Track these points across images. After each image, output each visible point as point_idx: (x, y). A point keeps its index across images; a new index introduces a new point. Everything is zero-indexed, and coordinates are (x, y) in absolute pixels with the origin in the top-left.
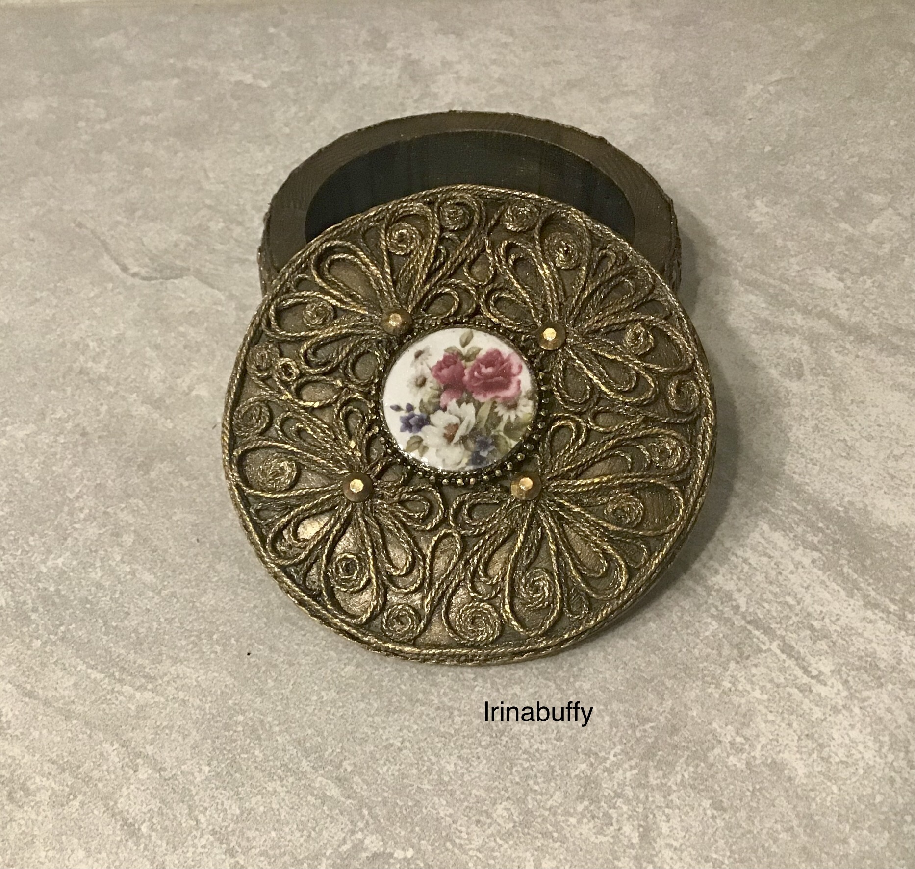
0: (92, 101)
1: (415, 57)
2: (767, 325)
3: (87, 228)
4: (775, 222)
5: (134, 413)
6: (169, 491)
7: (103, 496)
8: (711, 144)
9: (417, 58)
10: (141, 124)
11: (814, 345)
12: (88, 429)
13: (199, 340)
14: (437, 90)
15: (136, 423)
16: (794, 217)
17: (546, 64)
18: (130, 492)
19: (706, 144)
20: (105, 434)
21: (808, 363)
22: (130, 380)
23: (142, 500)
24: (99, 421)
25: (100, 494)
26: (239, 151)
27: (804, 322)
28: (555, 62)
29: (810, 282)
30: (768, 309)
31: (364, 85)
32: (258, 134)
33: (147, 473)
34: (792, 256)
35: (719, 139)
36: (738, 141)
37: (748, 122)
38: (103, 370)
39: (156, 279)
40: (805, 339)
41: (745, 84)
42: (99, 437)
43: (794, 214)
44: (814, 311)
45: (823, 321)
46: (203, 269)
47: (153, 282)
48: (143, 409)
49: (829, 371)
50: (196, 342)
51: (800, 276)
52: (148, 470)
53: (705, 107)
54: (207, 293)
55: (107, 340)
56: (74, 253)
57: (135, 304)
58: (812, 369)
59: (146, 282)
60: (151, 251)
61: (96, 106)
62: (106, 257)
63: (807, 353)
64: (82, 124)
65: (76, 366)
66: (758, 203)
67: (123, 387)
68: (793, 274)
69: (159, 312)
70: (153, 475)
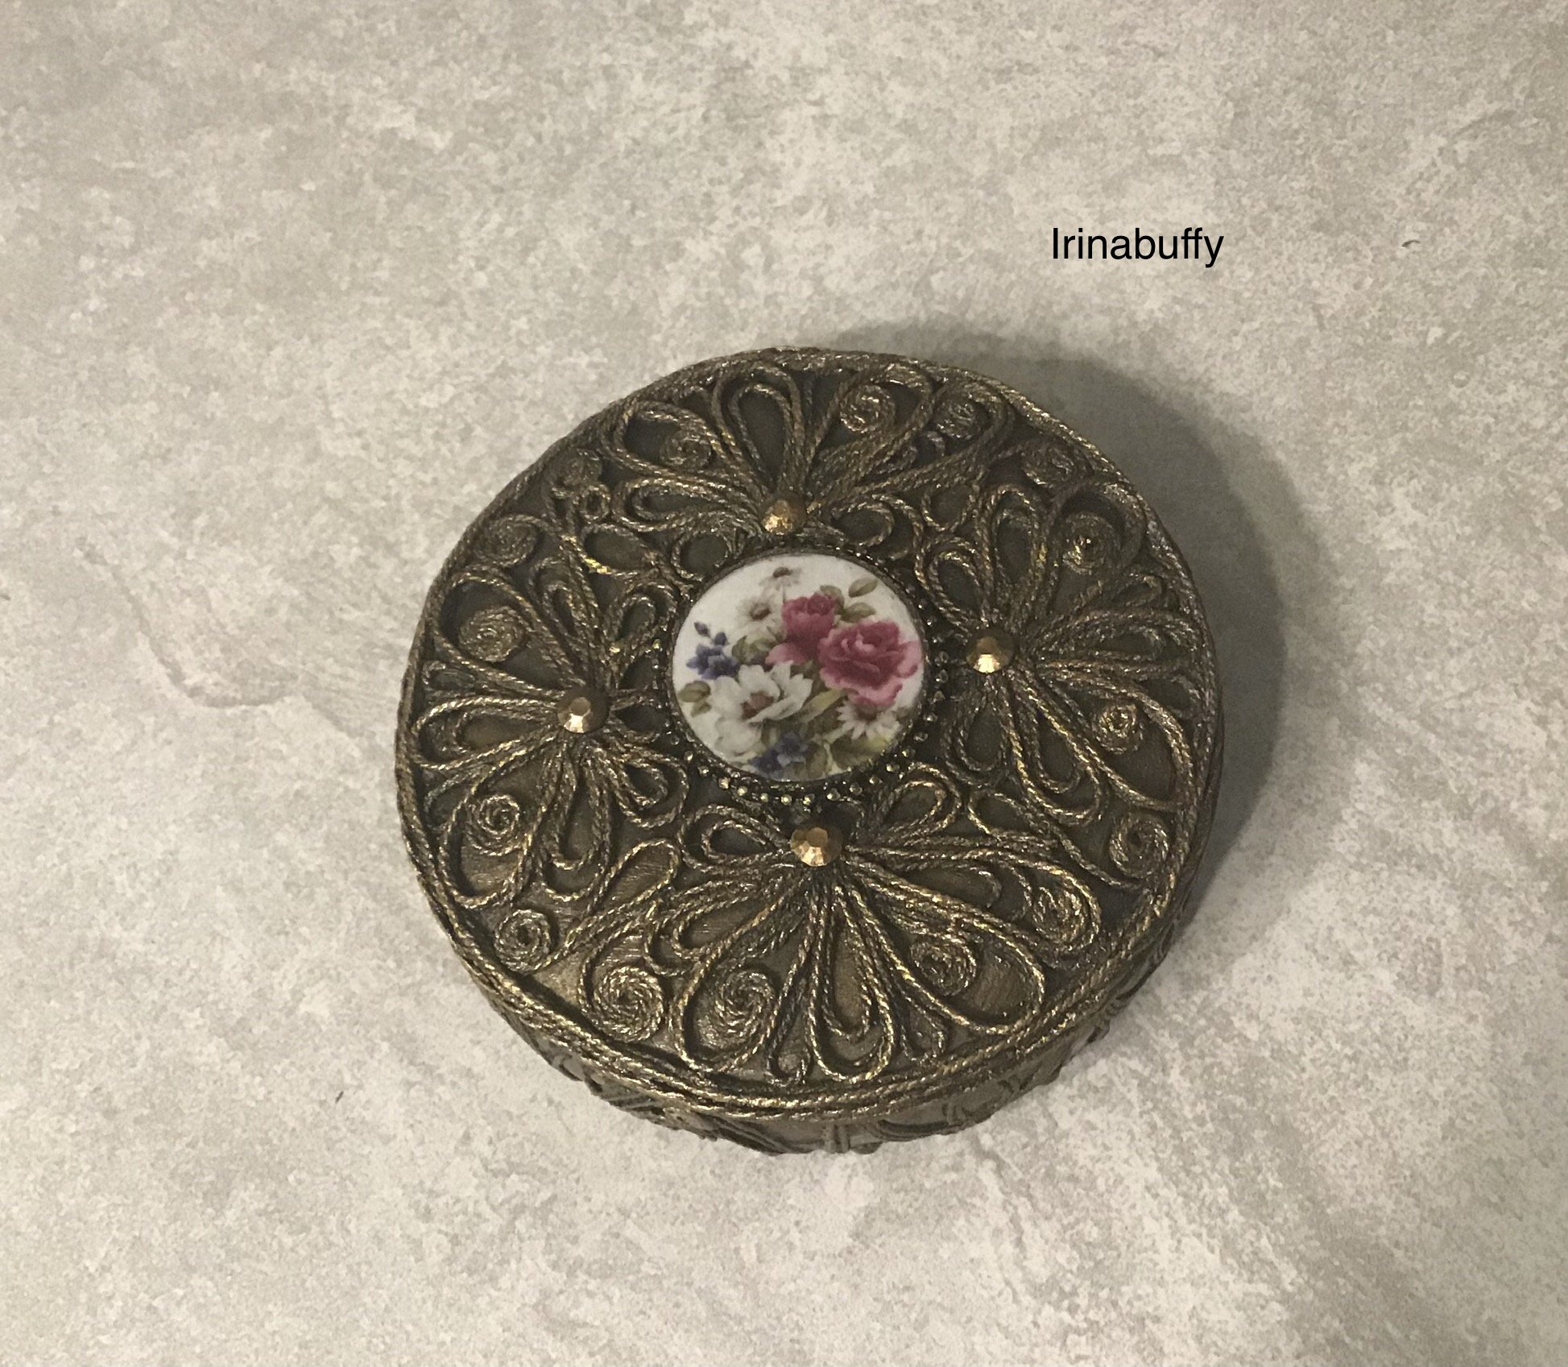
0: (107, 195)
1: (739, 53)
2: (1384, 844)
3: (105, 563)
4: (1429, 553)
5: (198, 1060)
6: (258, 1259)
7: (145, 1269)
8: (1319, 317)
9: (743, 57)
10: (202, 263)
11: (1470, 903)
12: (118, 1101)
13: (311, 868)
14: (777, 157)
15: (201, 1086)
16: (1469, 539)
17: (1003, 74)
18: (192, 1261)
19: (1311, 320)
20: (146, 1112)
21: (1454, 954)
22: (188, 974)
23: (212, 1279)
24: (137, 1080)
25: (141, 1265)
26: (389, 341)
27: (1456, 838)
28: (1022, 67)
29: (1481, 727)
30: (1389, 801)
31: (636, 142)
32: (426, 292)
33: (220, 1212)
34: (1451, 652)
35: (1337, 306)
36: (1374, 312)
37: (1401, 253)
38: (140, 948)
39: (233, 702)
40: (1453, 886)
41: (1409, 134)
42: (137, 1121)
43: (1468, 530)
44: (1479, 809)
45: (1494, 837)
46: (320, 675)
47: (229, 712)
48: (212, 1048)
49: (1490, 978)
50: (308, 873)
51: (1462, 710)
52: (223, 1207)
53: (1318, 204)
54: (328, 742)
55: (145, 869)
56: (83, 631)
57: (197, 772)
58: (1458, 969)
59: (215, 711)
60: (223, 626)
61: (115, 210)
62: (143, 645)
63: (1453, 925)
64: (87, 263)
65: (92, 934)
66: (1398, 496)
67: (177, 994)
68: (1449, 705)
69: (241, 795)
70: (231, 1215)
